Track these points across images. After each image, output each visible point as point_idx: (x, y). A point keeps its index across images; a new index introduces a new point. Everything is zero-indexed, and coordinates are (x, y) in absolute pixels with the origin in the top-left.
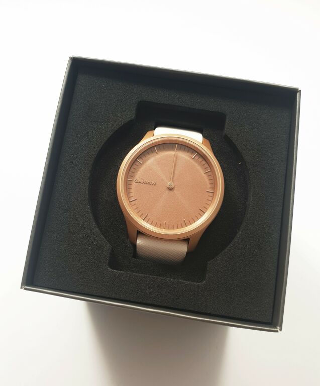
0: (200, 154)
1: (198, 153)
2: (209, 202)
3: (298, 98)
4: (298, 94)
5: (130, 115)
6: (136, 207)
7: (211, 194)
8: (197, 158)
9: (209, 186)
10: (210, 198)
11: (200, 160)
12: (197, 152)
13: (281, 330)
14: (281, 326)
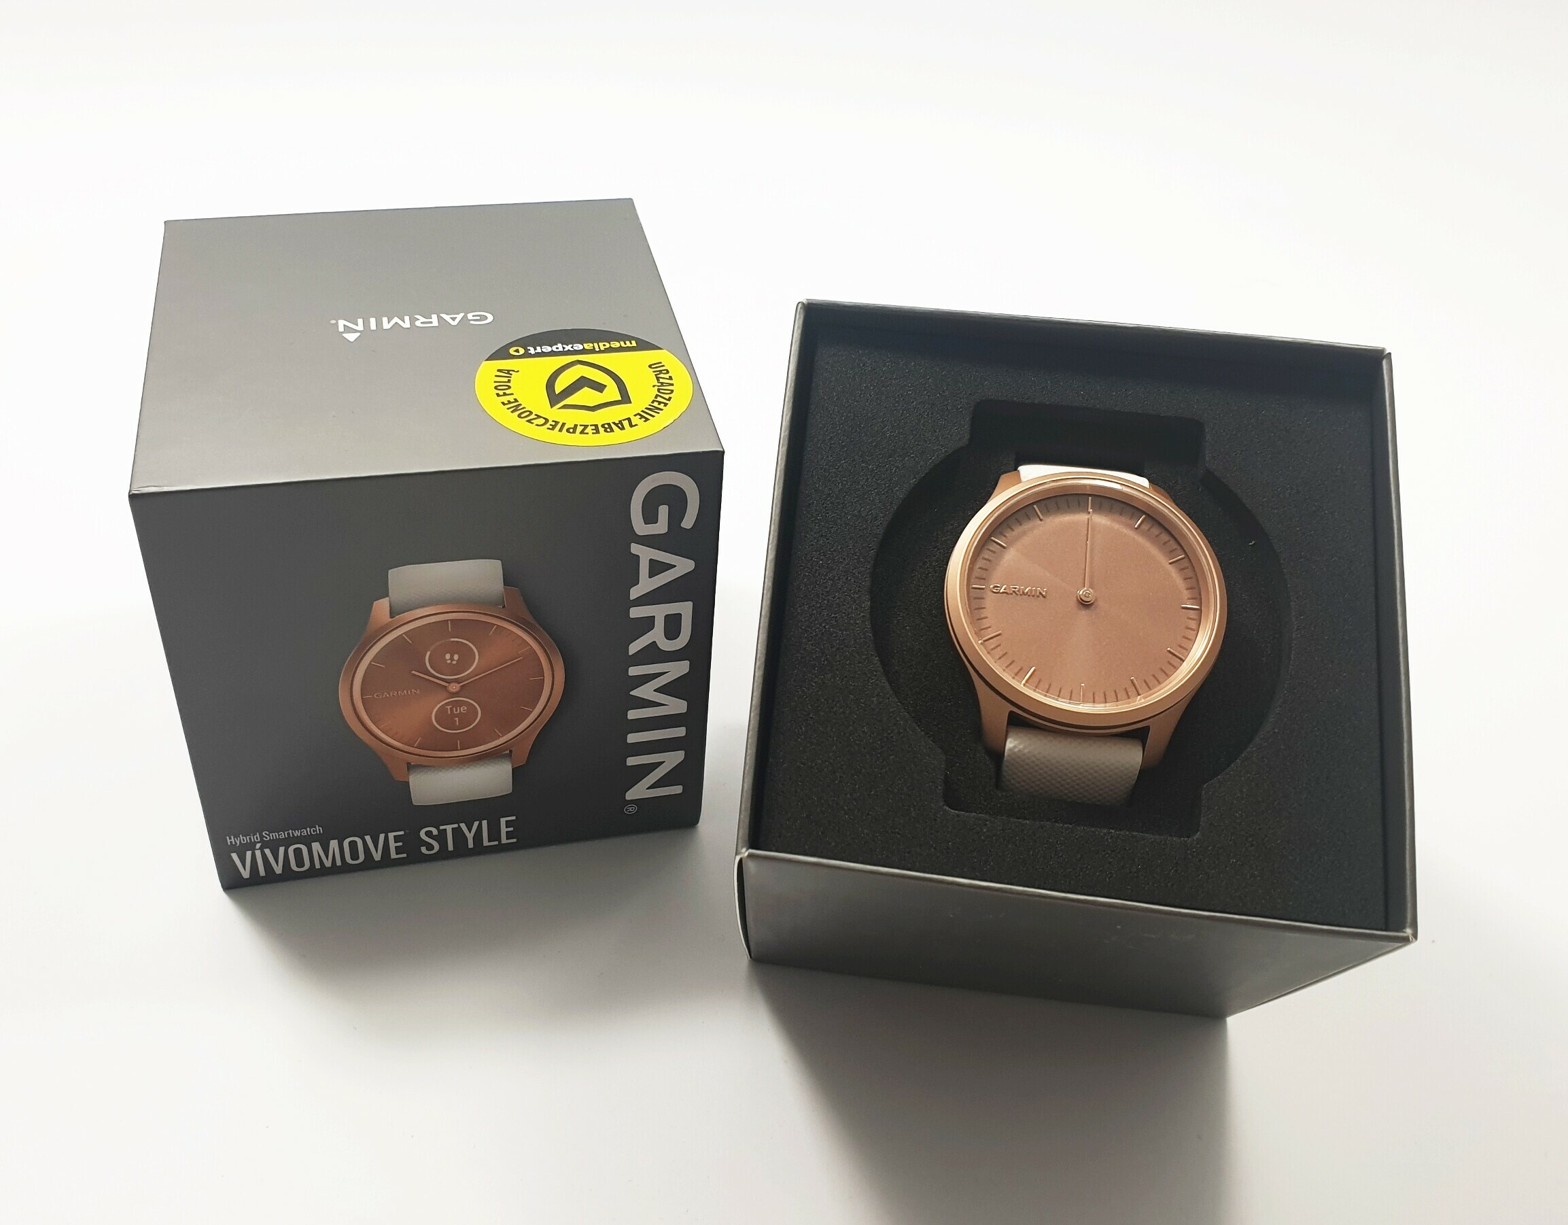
0: (1153, 519)
1: (1148, 515)
2: (1191, 634)
3: (1385, 372)
4: (1384, 362)
5: (957, 435)
6: (1001, 653)
7: (1192, 614)
8: (1145, 527)
9: (1186, 594)
10: (1193, 624)
11: (1156, 531)
12: (1144, 513)
13: (1415, 936)
14: (1414, 925)
